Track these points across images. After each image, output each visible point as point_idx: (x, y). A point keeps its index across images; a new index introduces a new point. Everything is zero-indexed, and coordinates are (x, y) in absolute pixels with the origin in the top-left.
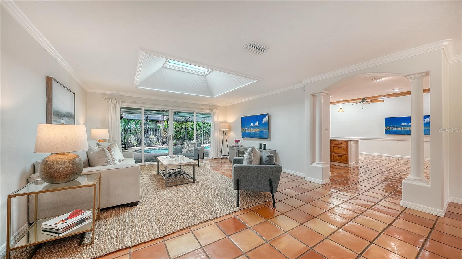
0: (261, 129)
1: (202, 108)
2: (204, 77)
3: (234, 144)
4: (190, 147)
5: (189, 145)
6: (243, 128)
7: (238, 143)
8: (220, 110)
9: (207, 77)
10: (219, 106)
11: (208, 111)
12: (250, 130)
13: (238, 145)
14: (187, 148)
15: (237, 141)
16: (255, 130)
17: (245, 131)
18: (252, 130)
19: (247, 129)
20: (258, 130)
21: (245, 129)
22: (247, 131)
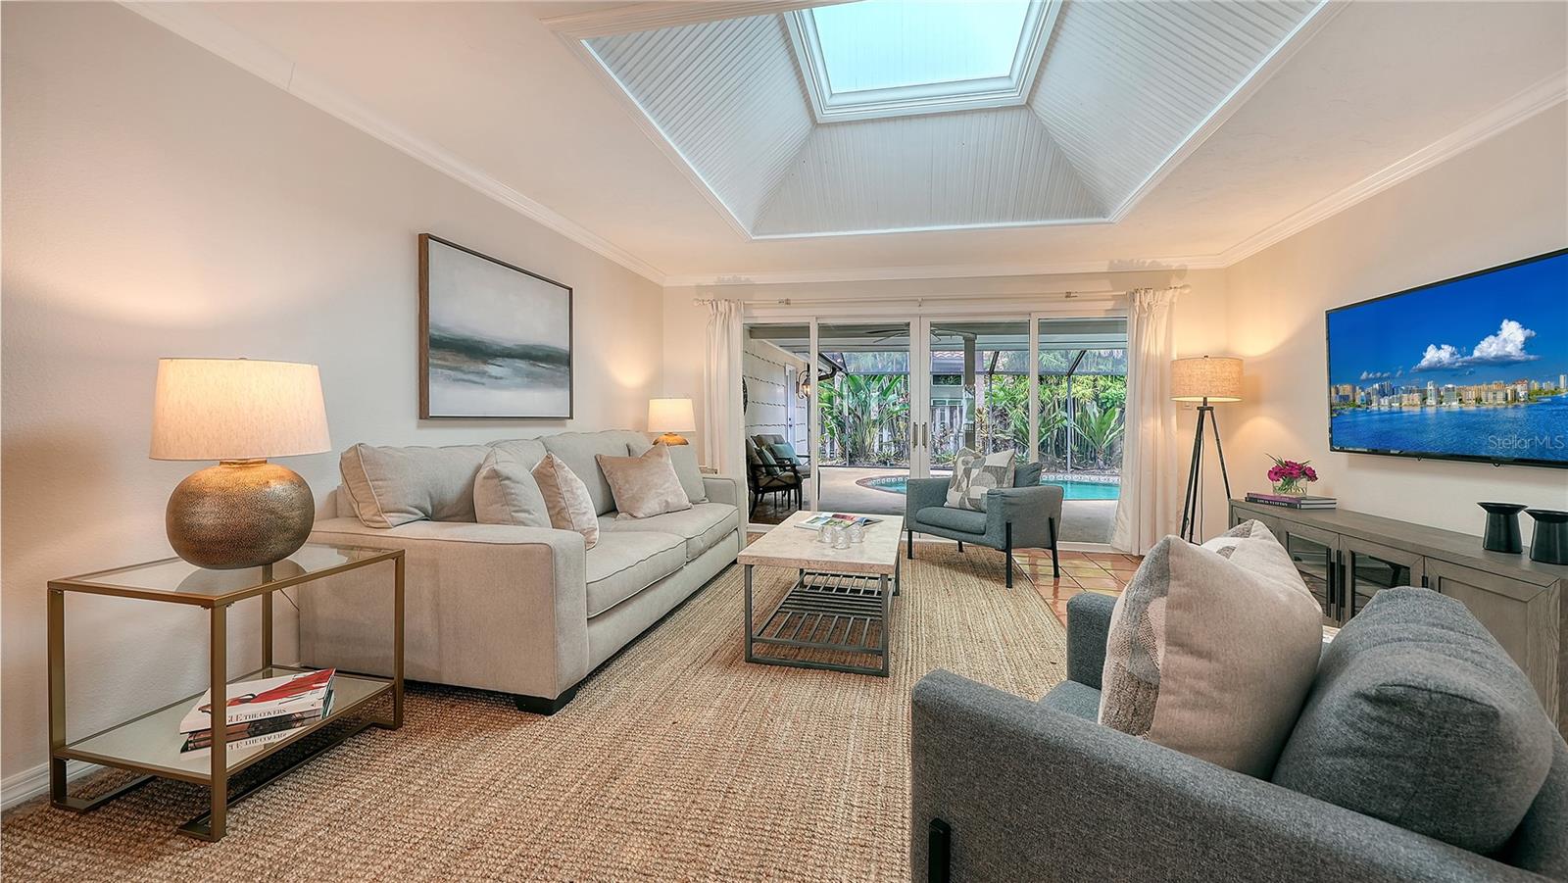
1: (1068, 295)
2: (1023, 115)
3: (1267, 488)
4: (978, 482)
5: (975, 472)
6: (1346, 389)
7: (1302, 482)
8: (1187, 291)
9: (1041, 104)
10: (1181, 273)
11: (1110, 305)
12: (1416, 398)
13: (1291, 494)
14: (964, 485)
15: (1288, 472)
17: (1359, 406)
18: (1438, 391)
19: (1382, 393)
20: (1515, 392)
21: (1363, 394)
22: (1385, 401)
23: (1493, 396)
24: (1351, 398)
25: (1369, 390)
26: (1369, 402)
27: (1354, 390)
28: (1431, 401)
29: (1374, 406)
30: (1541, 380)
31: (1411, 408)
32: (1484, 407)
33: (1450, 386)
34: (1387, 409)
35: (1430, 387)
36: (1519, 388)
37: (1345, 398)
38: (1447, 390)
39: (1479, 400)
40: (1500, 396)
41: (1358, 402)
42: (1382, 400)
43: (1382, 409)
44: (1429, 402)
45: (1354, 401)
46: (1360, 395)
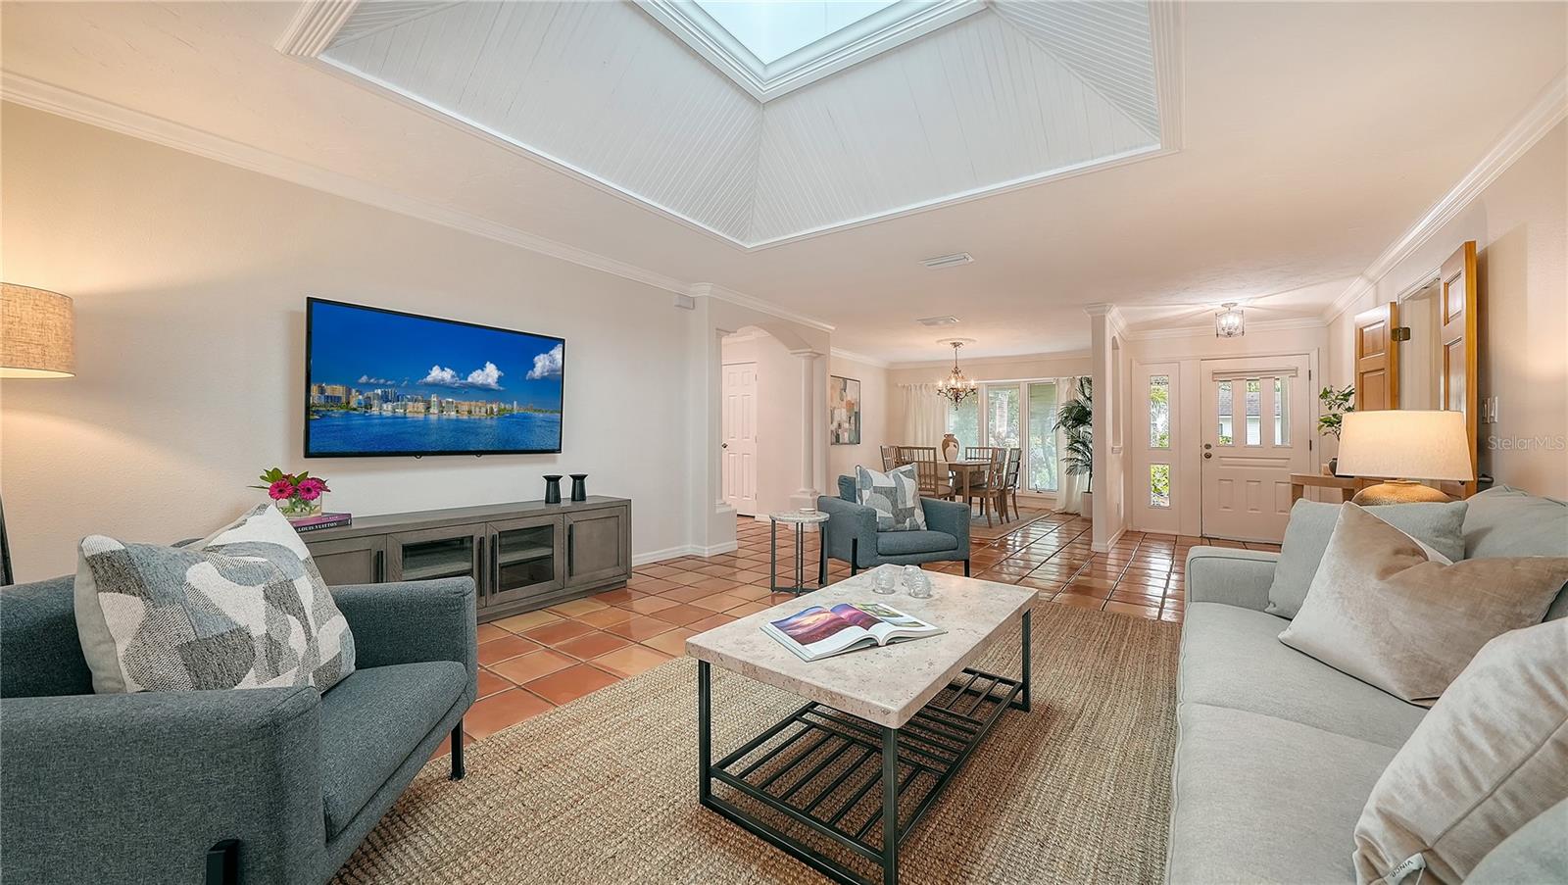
0: (516, 408)
6: (336, 390)
12: (421, 406)
16: (465, 407)
17: (355, 409)
18: (441, 403)
19: (385, 399)
20: (492, 409)
21: (361, 397)
22: (388, 407)
23: (478, 410)
24: (344, 400)
25: (370, 394)
26: (368, 406)
27: (349, 392)
28: (434, 410)
29: (375, 411)
30: (505, 403)
31: (416, 415)
32: (472, 417)
33: (450, 400)
34: (390, 414)
35: (434, 399)
36: (494, 406)
37: (335, 400)
38: (448, 402)
39: (470, 412)
40: (483, 410)
41: (353, 404)
42: (385, 406)
43: (384, 413)
44: (432, 410)
45: (348, 403)
46: (356, 399)
